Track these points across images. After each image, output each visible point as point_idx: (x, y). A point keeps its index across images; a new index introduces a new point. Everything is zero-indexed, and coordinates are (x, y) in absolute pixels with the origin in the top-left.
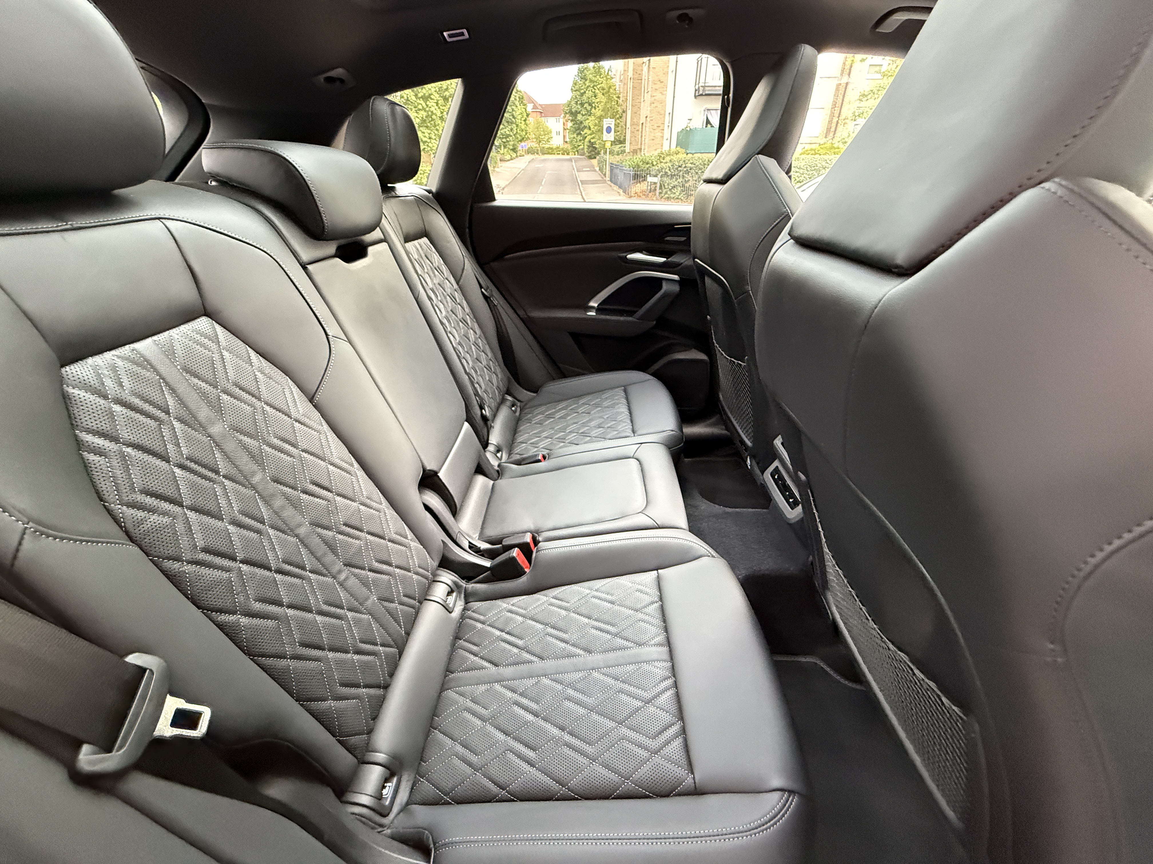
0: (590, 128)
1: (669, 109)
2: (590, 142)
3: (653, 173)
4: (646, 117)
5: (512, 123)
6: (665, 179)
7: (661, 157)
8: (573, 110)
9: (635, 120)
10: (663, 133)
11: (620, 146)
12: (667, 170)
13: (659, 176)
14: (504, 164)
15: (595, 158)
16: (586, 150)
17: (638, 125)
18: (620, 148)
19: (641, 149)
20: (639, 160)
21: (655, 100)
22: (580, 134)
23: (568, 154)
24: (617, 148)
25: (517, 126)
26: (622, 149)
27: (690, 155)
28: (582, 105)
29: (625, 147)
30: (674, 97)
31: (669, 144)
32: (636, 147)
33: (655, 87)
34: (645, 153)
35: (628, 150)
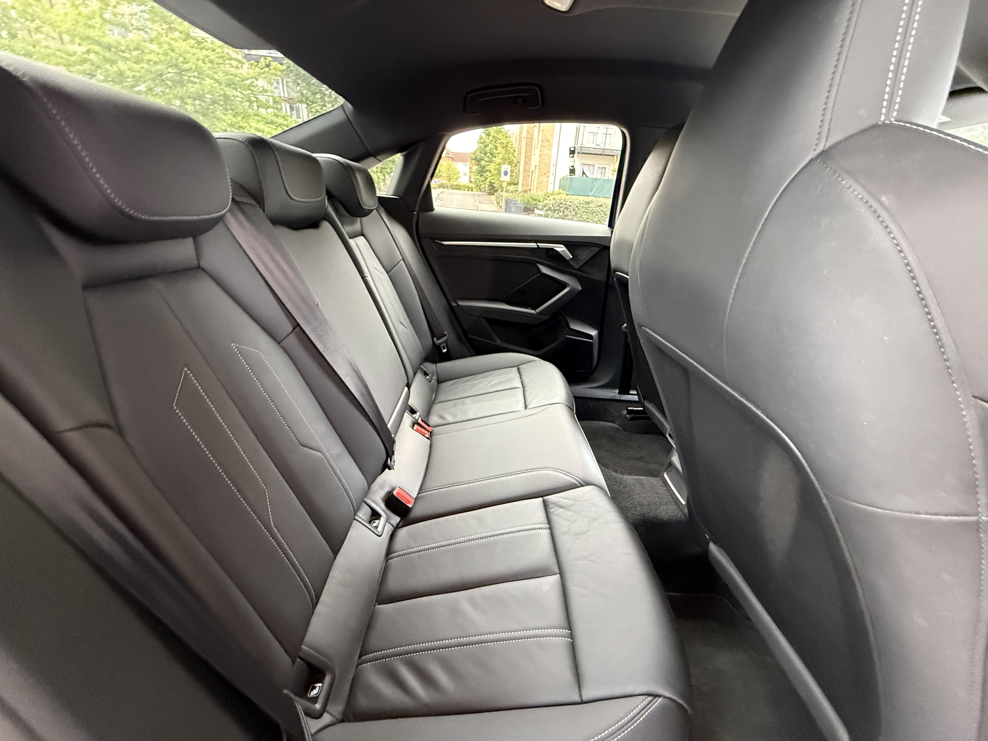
0: (490, 172)
1: (553, 162)
2: (490, 182)
3: (540, 207)
4: (536, 166)
6: (549, 212)
7: (547, 195)
8: (478, 157)
9: (527, 168)
10: (548, 179)
11: (514, 186)
12: (551, 206)
13: (544, 210)
15: (494, 194)
16: (487, 188)
17: (529, 172)
18: (514, 188)
19: (530, 190)
20: (529, 197)
21: (543, 154)
22: (482, 175)
23: (472, 191)
24: (511, 188)
26: (516, 189)
27: (569, 196)
28: (485, 154)
29: (518, 188)
30: (558, 153)
31: (553, 187)
32: (526, 188)
33: (543, 144)
34: (534, 193)
35: (520, 190)
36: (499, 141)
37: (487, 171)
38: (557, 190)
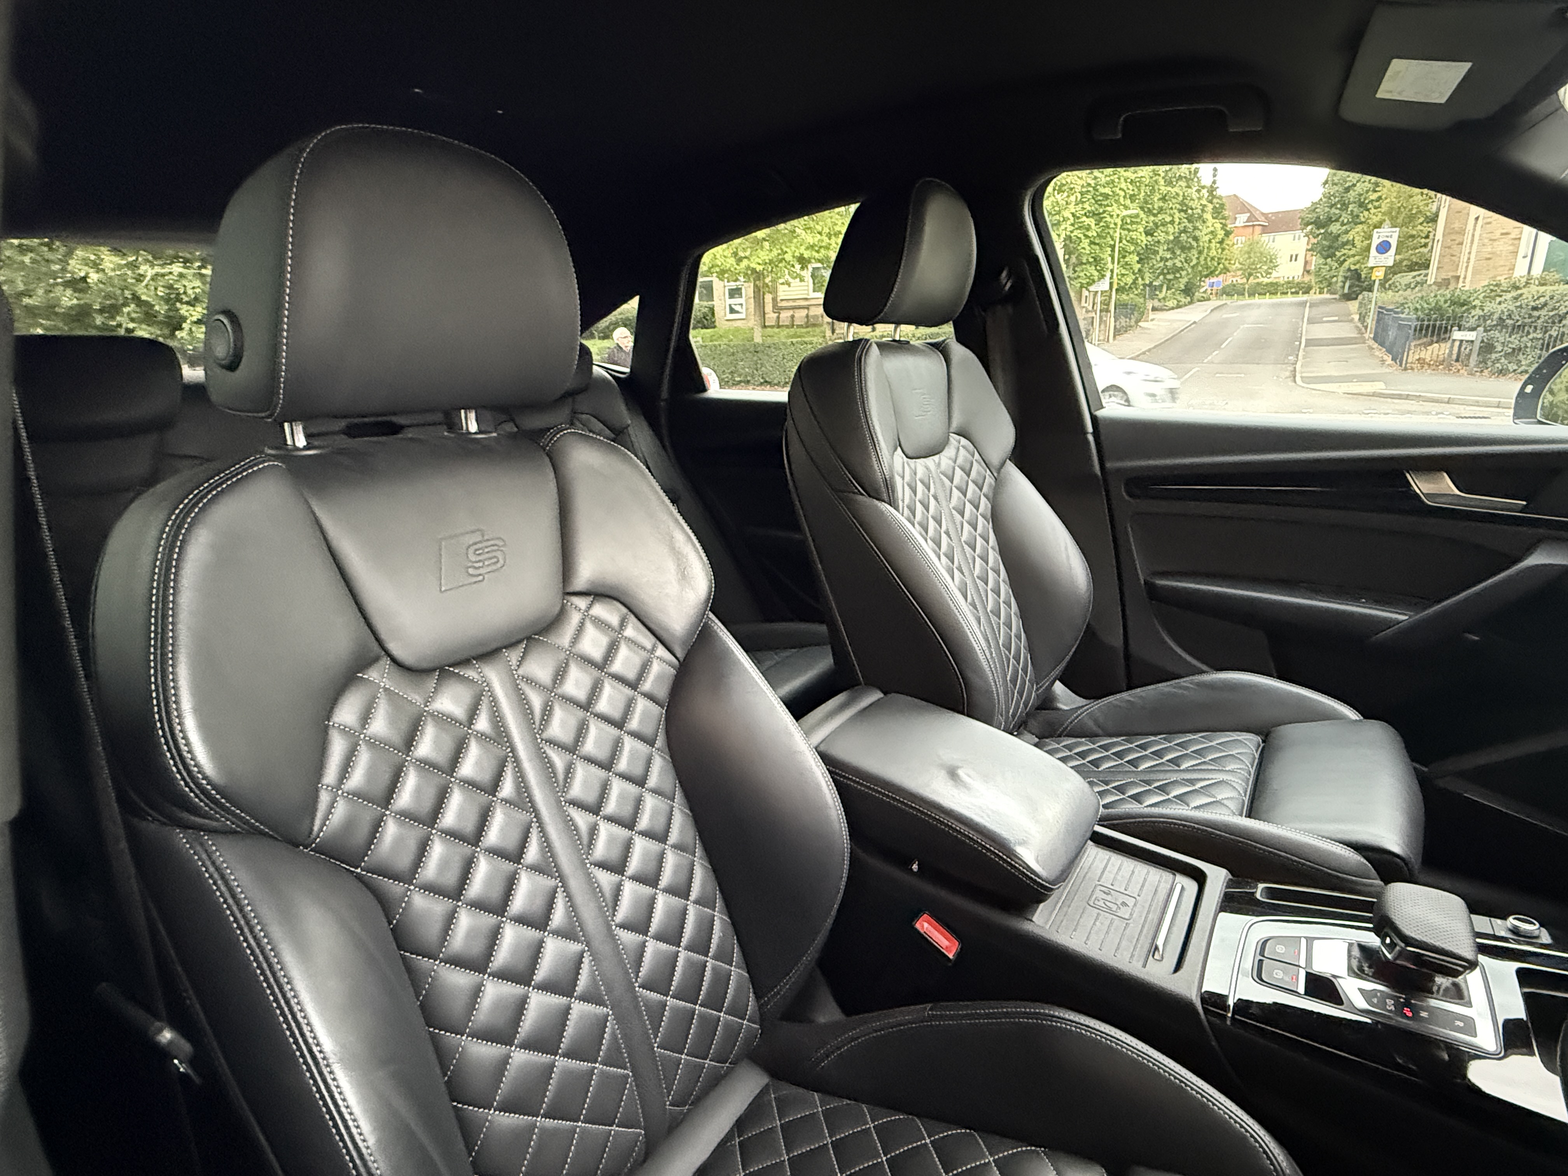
0: (1354, 247)
4: (1477, 219)
5: (1190, 248)
6: (1495, 334)
7: (1497, 290)
8: (1323, 218)
10: (1516, 246)
11: (1412, 273)
12: (1504, 317)
13: (1482, 329)
14: (1159, 315)
15: (1354, 298)
17: (1462, 232)
18: (1414, 277)
19: (1456, 280)
22: (1332, 256)
23: (1307, 293)
24: (1407, 278)
25: (1200, 253)
26: (1417, 279)
29: (1426, 275)
31: (1529, 264)
32: (1449, 276)
35: (1431, 280)
37: (1345, 244)
38: (1537, 271)
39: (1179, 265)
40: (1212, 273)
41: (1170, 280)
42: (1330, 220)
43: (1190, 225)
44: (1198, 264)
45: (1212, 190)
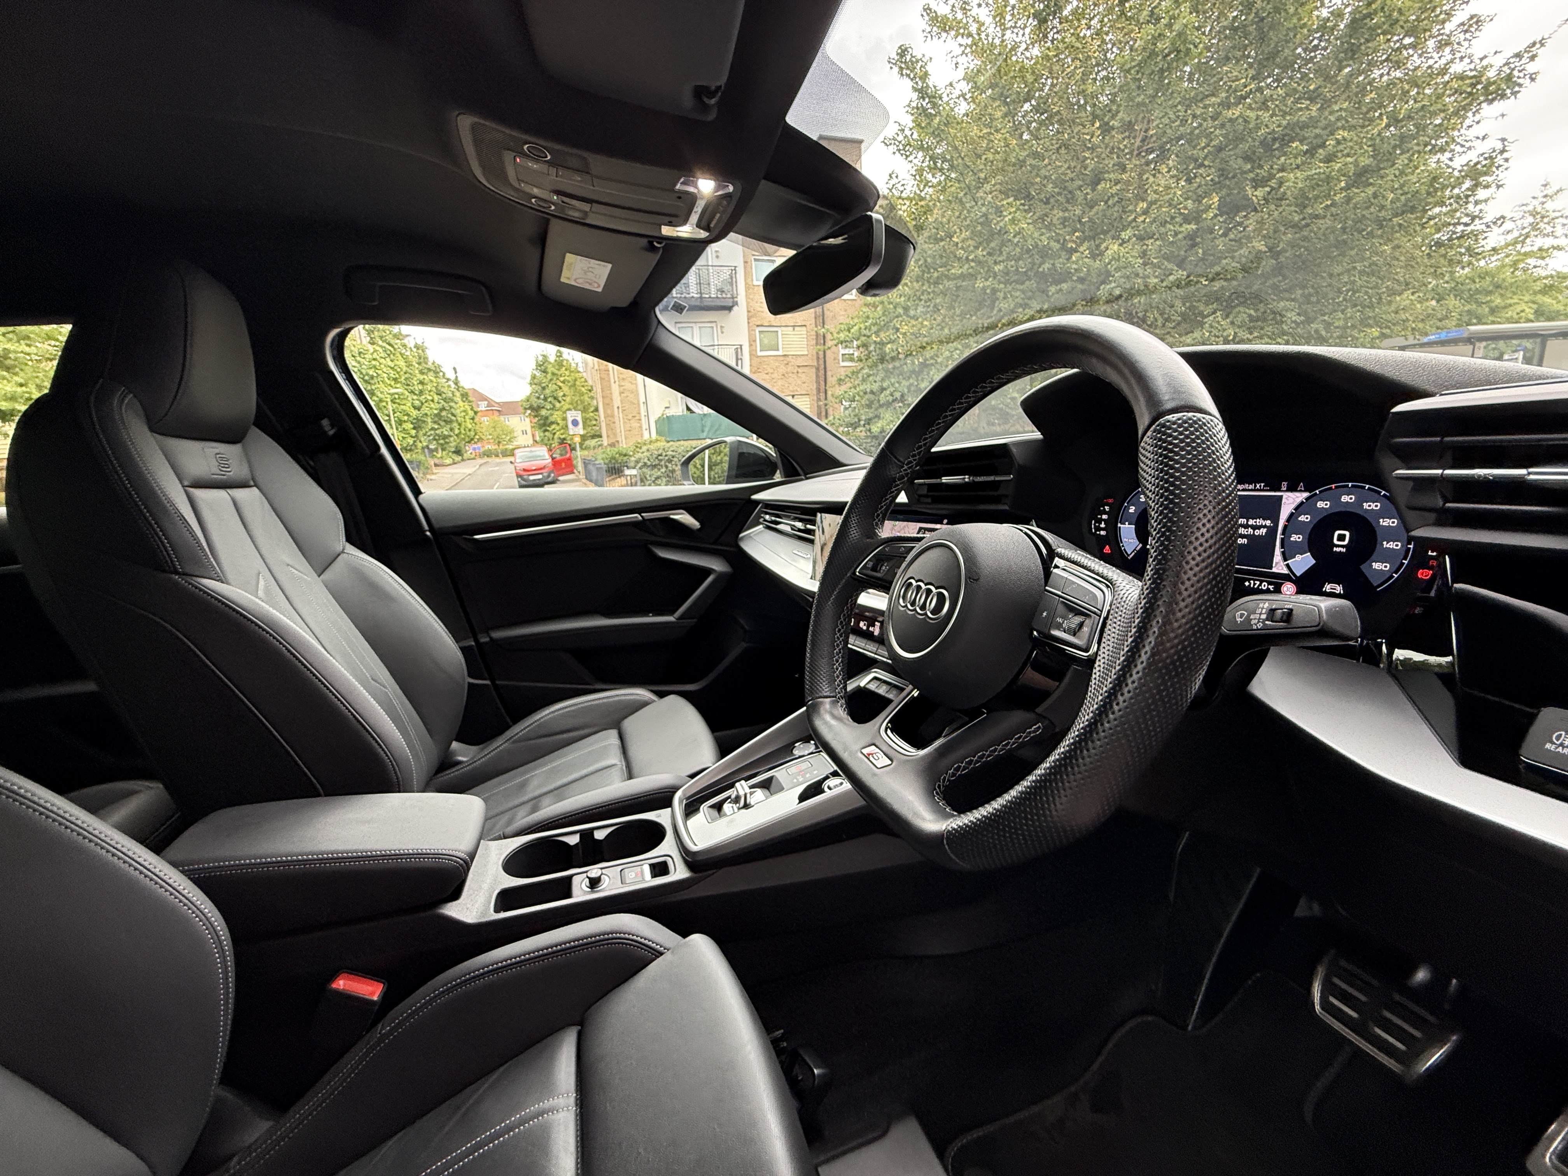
0: (558, 424)
1: (642, 399)
3: (632, 464)
4: (618, 407)
5: (451, 422)
6: (645, 470)
7: (638, 447)
8: (535, 405)
9: (609, 412)
10: (640, 423)
12: (646, 461)
13: (638, 468)
14: (442, 470)
17: (613, 416)
18: (597, 442)
19: (618, 442)
20: (616, 453)
22: (546, 430)
24: (592, 443)
25: (460, 425)
27: (671, 443)
28: (545, 399)
29: (602, 441)
31: (650, 433)
32: (614, 441)
33: (621, 376)
34: (624, 445)
35: (605, 443)
36: (562, 379)
37: (552, 423)
38: (654, 436)
39: (446, 433)
40: (472, 439)
41: (442, 445)
42: (539, 408)
43: (446, 405)
44: (460, 433)
45: (456, 383)
